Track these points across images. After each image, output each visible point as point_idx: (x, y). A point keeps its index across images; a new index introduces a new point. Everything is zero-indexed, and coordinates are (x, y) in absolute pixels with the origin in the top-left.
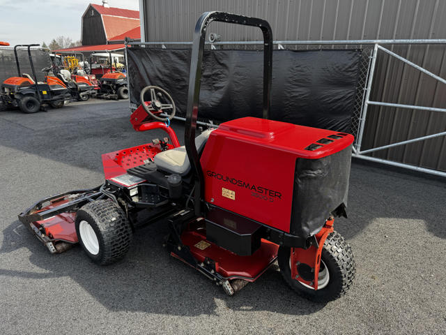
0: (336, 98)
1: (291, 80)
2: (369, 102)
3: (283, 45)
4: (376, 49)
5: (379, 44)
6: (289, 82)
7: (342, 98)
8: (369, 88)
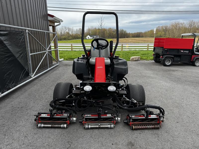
0: (22, 55)
2: (31, 54)
4: (27, 32)
7: (24, 54)
8: (29, 49)
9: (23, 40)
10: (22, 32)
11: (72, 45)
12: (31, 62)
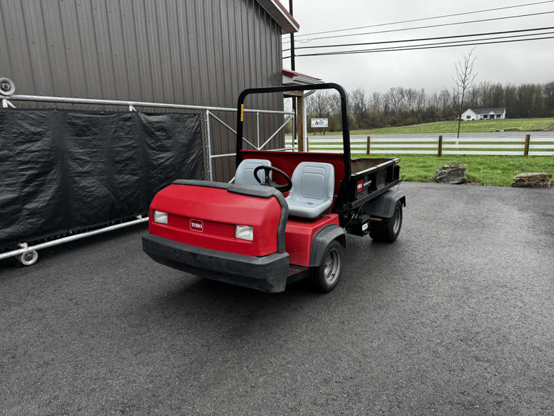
0: (193, 157)
1: (153, 145)
2: (212, 156)
3: (134, 106)
4: (207, 114)
5: (210, 110)
6: (153, 149)
7: (197, 155)
8: (209, 146)
9: (197, 129)
10: (195, 115)
11: (369, 138)
12: (211, 171)
